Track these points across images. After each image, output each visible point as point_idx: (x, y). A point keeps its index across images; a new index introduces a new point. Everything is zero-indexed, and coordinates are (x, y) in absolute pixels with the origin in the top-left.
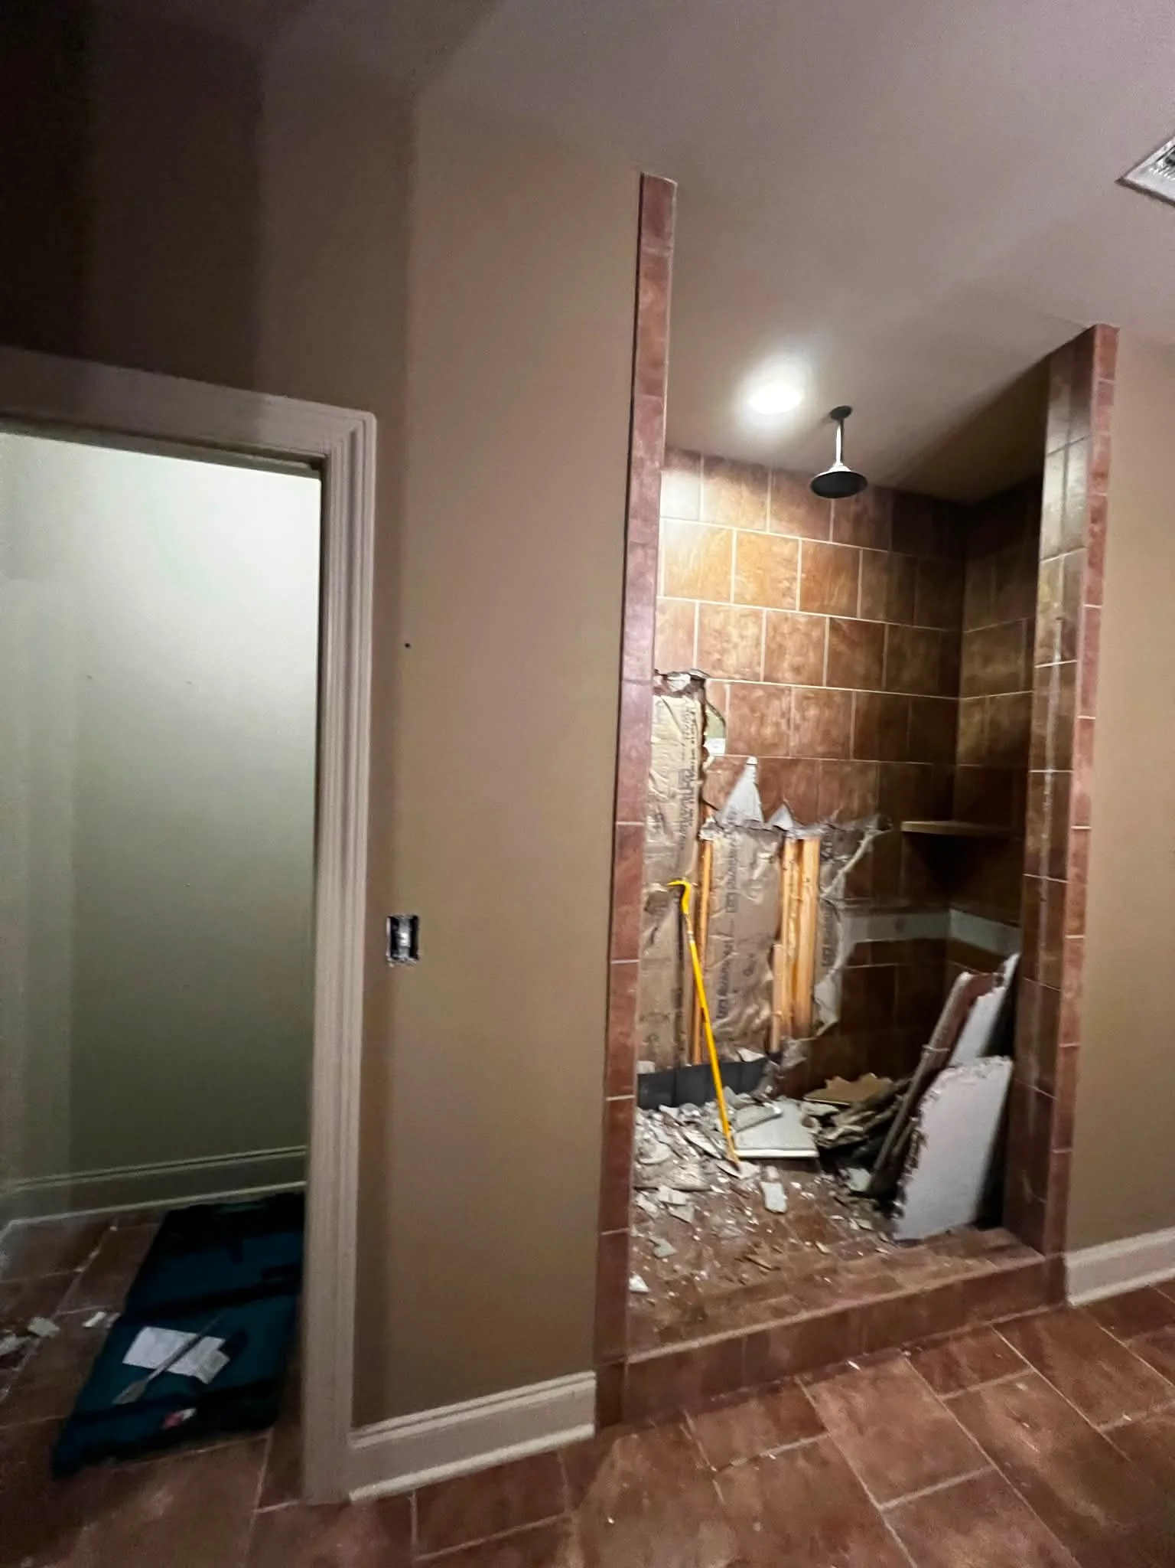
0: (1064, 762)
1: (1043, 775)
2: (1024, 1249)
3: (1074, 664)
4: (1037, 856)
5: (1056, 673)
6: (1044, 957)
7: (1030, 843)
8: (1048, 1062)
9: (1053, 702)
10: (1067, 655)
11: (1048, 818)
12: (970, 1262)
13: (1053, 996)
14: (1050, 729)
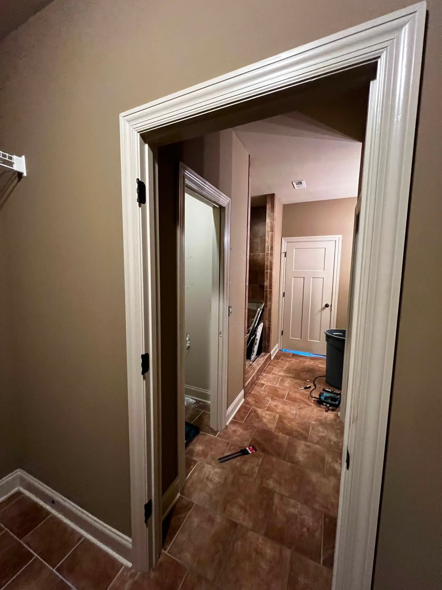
0: (271, 269)
1: (268, 272)
2: (267, 354)
3: (273, 253)
4: (267, 286)
5: (269, 254)
6: (269, 303)
7: (265, 284)
8: (270, 321)
9: (269, 259)
10: (271, 250)
11: (269, 279)
12: (264, 357)
13: (270, 310)
14: (269, 264)
